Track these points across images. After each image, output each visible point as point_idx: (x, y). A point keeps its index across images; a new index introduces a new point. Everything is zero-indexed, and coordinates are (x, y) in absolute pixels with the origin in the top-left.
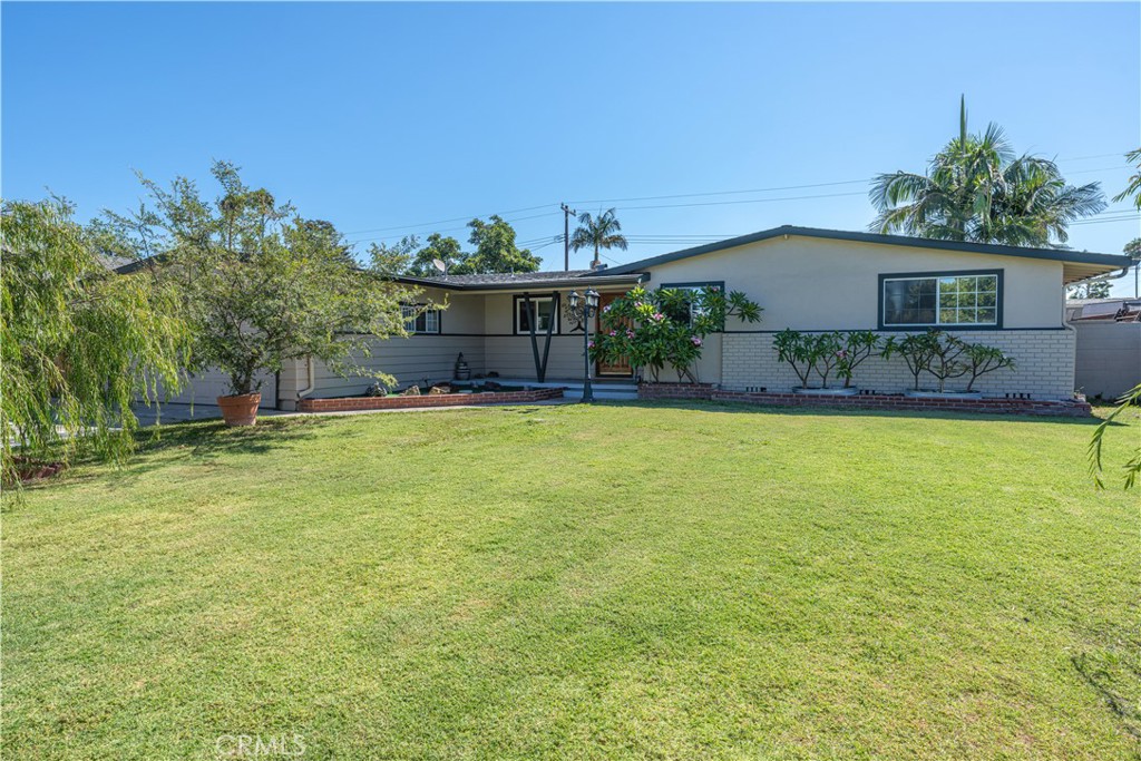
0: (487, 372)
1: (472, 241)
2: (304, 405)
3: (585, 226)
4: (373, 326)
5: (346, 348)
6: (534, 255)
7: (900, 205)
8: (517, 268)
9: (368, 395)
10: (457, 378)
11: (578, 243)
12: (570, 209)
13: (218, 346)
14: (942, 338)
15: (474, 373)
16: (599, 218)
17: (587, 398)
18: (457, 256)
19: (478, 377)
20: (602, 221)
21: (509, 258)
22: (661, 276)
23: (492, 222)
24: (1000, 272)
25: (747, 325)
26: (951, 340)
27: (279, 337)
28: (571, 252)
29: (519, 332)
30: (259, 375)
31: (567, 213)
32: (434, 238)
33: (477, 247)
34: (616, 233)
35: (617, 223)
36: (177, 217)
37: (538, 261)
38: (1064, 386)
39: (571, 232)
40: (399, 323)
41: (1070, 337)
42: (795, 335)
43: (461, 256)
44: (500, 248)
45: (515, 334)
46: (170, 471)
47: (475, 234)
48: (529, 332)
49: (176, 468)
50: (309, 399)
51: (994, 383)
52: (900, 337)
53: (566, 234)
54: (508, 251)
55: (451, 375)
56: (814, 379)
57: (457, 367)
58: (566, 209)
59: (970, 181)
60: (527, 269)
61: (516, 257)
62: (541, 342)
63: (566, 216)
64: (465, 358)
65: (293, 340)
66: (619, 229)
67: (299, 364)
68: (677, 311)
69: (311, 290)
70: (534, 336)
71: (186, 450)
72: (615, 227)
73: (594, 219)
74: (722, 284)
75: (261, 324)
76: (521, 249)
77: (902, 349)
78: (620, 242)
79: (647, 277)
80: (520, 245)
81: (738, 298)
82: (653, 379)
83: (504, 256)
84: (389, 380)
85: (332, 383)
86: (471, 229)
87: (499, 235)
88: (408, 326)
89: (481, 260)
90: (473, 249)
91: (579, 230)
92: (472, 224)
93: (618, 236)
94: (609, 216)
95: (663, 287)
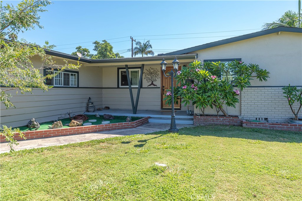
0: (104, 107)
1: (95, 50)
3: (138, 46)
10: (88, 111)
12: (134, 39)
15: (97, 107)
16: (144, 44)
17: (174, 129)
19: (99, 110)
20: (145, 45)
21: (110, 56)
22: (204, 55)
23: (103, 43)
29: (120, 86)
31: (132, 40)
32: (79, 48)
33: (97, 52)
34: (150, 49)
35: (150, 46)
43: (90, 55)
44: (107, 52)
45: (118, 87)
47: (96, 47)
48: (128, 87)
53: (132, 48)
54: (110, 53)
55: (84, 109)
57: (88, 105)
58: (132, 38)
61: (113, 56)
63: (132, 41)
64: (92, 101)
66: (151, 48)
70: (131, 89)
72: (150, 47)
73: (142, 44)
76: (115, 53)
81: (254, 68)
82: (201, 113)
83: (109, 55)
86: (94, 45)
87: (106, 47)
89: (99, 57)
90: (95, 53)
91: (136, 48)
92: (95, 43)
93: (151, 51)
94: (148, 43)
95: (205, 61)
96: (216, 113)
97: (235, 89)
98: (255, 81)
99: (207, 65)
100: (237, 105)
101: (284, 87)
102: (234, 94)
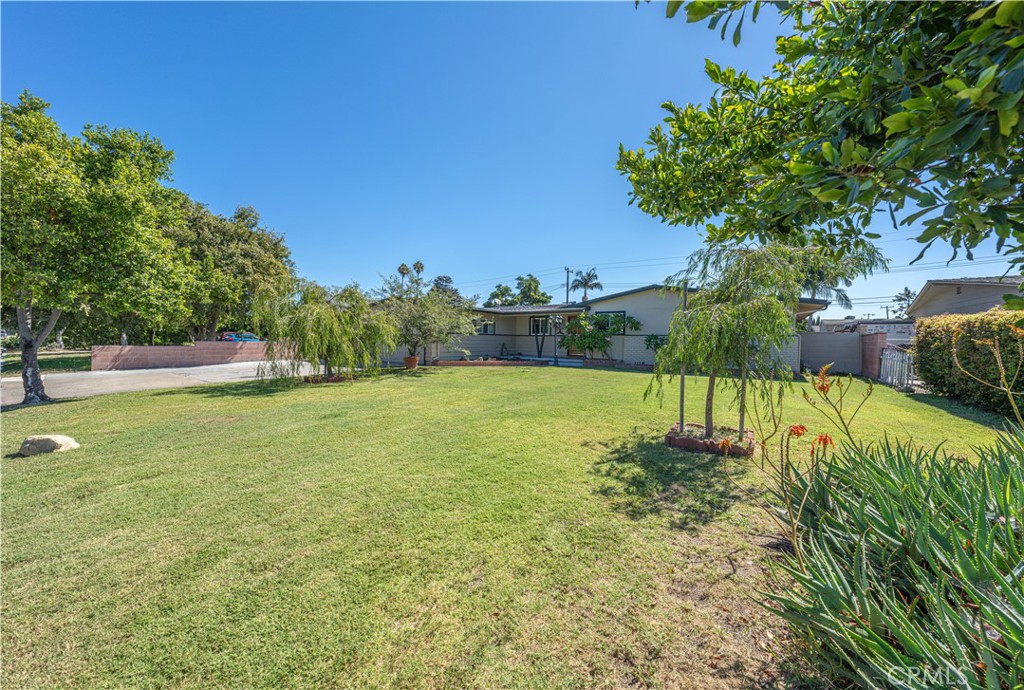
0: (515, 352)
1: (518, 288)
2: (435, 363)
3: (579, 278)
4: (463, 330)
5: (451, 339)
6: (548, 295)
8: (538, 301)
9: (461, 360)
10: (501, 354)
11: (575, 287)
12: (570, 270)
13: (405, 338)
15: (509, 353)
17: (556, 364)
18: (509, 295)
19: (511, 354)
20: (589, 275)
21: (535, 297)
22: (596, 308)
23: (528, 278)
25: (634, 332)
27: (426, 334)
28: (571, 293)
29: (532, 334)
30: (419, 349)
32: (499, 287)
33: (520, 291)
34: (595, 281)
35: (596, 276)
36: (393, 289)
37: (550, 297)
39: (571, 282)
40: (472, 329)
41: (797, 340)
42: (654, 337)
43: (512, 295)
44: (531, 291)
45: (530, 335)
46: (389, 381)
47: (519, 284)
48: (535, 334)
49: (392, 380)
50: (437, 361)
53: (568, 283)
54: (535, 293)
55: (498, 353)
57: (502, 350)
58: (568, 270)
60: (544, 302)
61: (538, 296)
62: (540, 339)
63: (568, 273)
64: (506, 346)
65: (432, 336)
67: (434, 345)
68: (601, 326)
69: (438, 317)
70: (537, 336)
71: (393, 375)
72: (595, 278)
73: (584, 274)
74: (624, 312)
75: (420, 329)
76: (542, 292)
78: (598, 286)
79: (588, 309)
80: (541, 289)
81: (630, 318)
82: (590, 357)
83: (533, 296)
84: (467, 352)
85: (446, 355)
86: (517, 282)
87: (530, 285)
88: (477, 331)
89: (522, 298)
90: (516, 292)
91: (576, 280)
92: (518, 279)
95: (597, 313)
96: (601, 358)
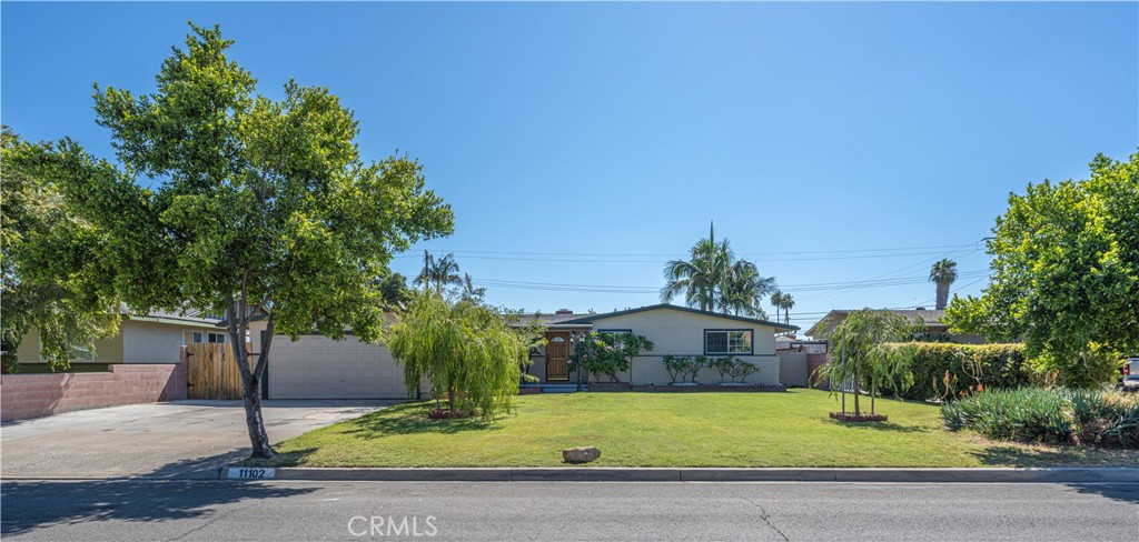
3: (430, 266)
7: (680, 279)
14: (733, 360)
16: (440, 260)
20: (443, 263)
22: (598, 325)
24: (752, 330)
25: (648, 352)
26: (737, 360)
38: (777, 382)
41: (777, 359)
42: (671, 357)
51: (752, 379)
52: (715, 358)
56: (679, 378)
59: (717, 271)
73: (437, 261)
74: (631, 330)
77: (717, 364)
81: (640, 338)
82: (596, 381)
93: (456, 277)
94: (449, 260)
95: (599, 331)
96: (609, 380)
97: (626, 358)
98: (642, 351)
99: (603, 335)
100: (628, 371)
101: (665, 357)
102: (626, 362)
